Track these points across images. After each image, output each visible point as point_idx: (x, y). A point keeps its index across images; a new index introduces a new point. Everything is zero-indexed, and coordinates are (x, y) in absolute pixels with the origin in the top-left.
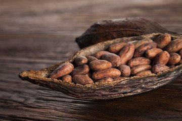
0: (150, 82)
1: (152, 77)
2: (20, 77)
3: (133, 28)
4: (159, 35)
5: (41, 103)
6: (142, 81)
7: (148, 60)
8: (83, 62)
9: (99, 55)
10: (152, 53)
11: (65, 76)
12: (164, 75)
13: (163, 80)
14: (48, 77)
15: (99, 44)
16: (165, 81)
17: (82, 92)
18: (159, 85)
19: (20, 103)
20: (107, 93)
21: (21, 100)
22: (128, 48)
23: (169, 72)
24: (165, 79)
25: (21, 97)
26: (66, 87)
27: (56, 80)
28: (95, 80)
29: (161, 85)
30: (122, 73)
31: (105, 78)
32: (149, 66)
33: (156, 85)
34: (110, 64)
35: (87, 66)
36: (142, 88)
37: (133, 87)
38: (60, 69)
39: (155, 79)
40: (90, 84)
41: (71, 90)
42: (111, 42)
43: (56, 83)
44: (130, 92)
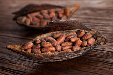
0: (70, 55)
1: (71, 52)
2: (7, 48)
3: (69, 26)
4: (80, 30)
5: (19, 61)
6: (65, 54)
7: (71, 43)
8: (38, 42)
9: (47, 39)
10: (73, 40)
11: (28, 49)
12: (77, 52)
13: (76, 54)
14: (20, 49)
15: (49, 33)
16: (78, 55)
17: (35, 58)
18: (75, 57)
19: (9, 60)
20: (48, 59)
21: (10, 59)
22: (62, 36)
23: (80, 51)
24: (78, 54)
25: (10, 57)
26: (27, 54)
27: (23, 51)
28: (42, 52)
29: (76, 56)
30: (56, 49)
31: (47, 51)
32: (71, 47)
33: (73, 56)
34: (51, 45)
35: (40, 44)
36: (66, 58)
37: (61, 57)
38: (26, 46)
39: (72, 53)
40: (40, 54)
41: (30, 56)
42: (55, 32)
43: (23, 52)
44: (59, 59)
